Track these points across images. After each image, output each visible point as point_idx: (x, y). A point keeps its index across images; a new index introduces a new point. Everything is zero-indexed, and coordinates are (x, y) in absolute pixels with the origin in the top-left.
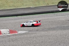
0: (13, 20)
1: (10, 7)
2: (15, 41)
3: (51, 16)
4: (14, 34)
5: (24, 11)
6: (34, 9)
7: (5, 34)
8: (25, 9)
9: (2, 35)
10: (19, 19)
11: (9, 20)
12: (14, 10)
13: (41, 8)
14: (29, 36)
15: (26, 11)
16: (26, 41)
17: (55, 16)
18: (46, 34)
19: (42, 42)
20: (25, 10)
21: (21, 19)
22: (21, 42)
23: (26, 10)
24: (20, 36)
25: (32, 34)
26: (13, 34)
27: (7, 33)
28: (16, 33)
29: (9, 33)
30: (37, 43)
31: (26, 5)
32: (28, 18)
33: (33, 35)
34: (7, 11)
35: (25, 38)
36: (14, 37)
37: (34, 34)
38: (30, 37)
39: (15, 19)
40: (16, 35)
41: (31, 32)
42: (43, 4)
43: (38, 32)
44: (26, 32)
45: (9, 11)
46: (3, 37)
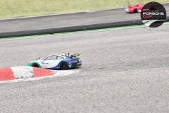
0: (41, 43)
1: (35, 11)
2: (48, 95)
3: (136, 34)
4: (44, 79)
5: (70, 21)
6: (94, 17)
7: (22, 77)
8: (72, 17)
9: (16, 81)
11: (32, 44)
12: (44, 20)
13: (111, 12)
15: (74, 20)
16: (74, 95)
17: (145, 32)
18: (123, 78)
19: (114, 97)
20: (71, 19)
21: (63, 40)
22: (62, 97)
23: (74, 18)
24: (60, 83)
25: (90, 77)
26: (42, 78)
27: (28, 76)
28: (50, 77)
29: (33, 76)
30: (102, 100)
31: (74, 7)
34: (26, 22)
35: (72, 88)
36: (45, 85)
39: (47, 42)
40: (49, 80)
41: (85, 74)
42: (117, 3)
43: (103, 73)
45: (32, 22)
46: (19, 86)
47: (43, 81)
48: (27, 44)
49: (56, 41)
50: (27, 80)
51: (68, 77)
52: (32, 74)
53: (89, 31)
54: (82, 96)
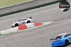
0: (35, 12)
2: (42, 33)
5: (45, 1)
7: (30, 27)
9: (28, 29)
10: (42, 10)
11: (31, 13)
12: (34, 2)
14: (55, 26)
16: (54, 32)
22: (48, 33)
24: (46, 28)
25: (58, 23)
26: (39, 26)
27: (33, 27)
29: (35, 26)
32: (50, 8)
33: (60, 25)
34: (28, 4)
35: (52, 29)
36: (41, 29)
37: (60, 23)
38: (57, 27)
40: (42, 27)
41: (56, 22)
43: (64, 21)
44: (52, 22)
45: (30, 4)
46: (30, 31)
47: (39, 28)
48: (29, 14)
49: (41, 10)
50: (33, 28)
51: (49, 25)
52: (34, 26)
53: (54, 4)
54: (57, 32)
